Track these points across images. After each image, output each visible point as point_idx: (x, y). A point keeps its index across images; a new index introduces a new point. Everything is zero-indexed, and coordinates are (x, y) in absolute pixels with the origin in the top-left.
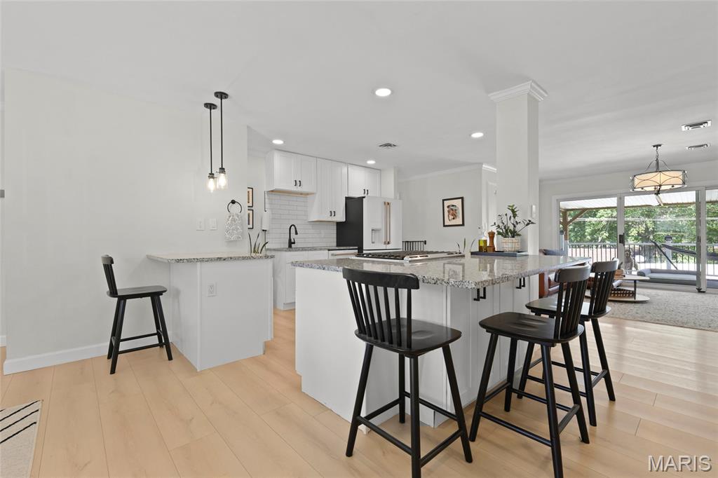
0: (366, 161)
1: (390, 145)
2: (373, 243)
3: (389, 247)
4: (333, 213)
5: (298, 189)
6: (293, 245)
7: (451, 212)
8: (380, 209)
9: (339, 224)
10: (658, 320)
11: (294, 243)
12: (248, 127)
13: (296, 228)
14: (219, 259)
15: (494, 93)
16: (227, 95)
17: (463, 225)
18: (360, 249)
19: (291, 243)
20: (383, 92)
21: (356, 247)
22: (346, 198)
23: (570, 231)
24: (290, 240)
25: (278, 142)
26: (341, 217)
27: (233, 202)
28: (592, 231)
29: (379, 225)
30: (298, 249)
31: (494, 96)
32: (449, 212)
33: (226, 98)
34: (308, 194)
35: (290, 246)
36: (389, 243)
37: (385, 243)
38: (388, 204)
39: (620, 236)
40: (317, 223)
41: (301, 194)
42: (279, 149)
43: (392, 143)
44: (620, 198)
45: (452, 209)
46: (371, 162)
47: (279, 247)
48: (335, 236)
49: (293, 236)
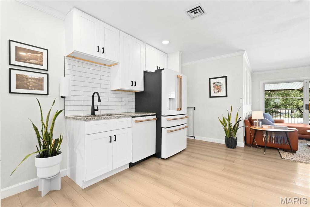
0: (162, 41)
3: (180, 112)
4: (134, 84)
6: (96, 113)
7: (216, 87)
9: (137, 94)
11: (97, 110)
13: (99, 96)
17: (226, 96)
19: (94, 110)
21: (155, 114)
22: (144, 72)
24: (93, 107)
26: (140, 88)
30: (101, 117)
32: (214, 87)
35: (93, 113)
36: (180, 109)
37: (178, 110)
38: (180, 76)
40: (120, 92)
41: (105, 65)
45: (217, 85)
46: (166, 42)
47: (81, 114)
48: (134, 103)
49: (96, 103)
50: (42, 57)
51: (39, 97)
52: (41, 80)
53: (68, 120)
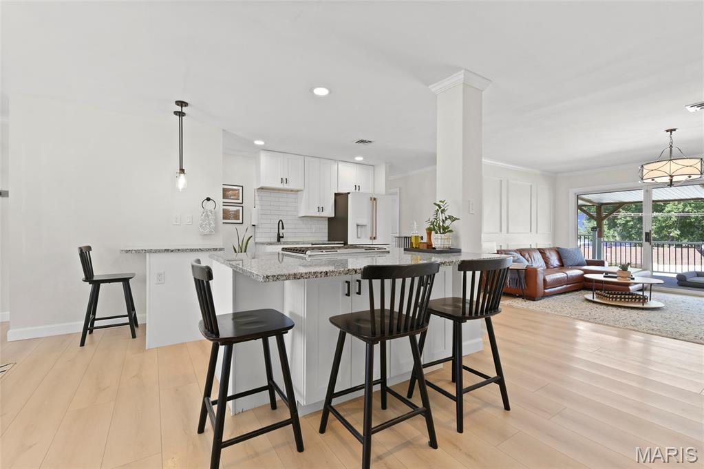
0: (354, 157)
1: (365, 142)
2: (358, 238)
3: (375, 242)
4: (321, 209)
5: (285, 186)
6: (281, 239)
8: (367, 204)
9: (330, 219)
10: (653, 330)
11: (283, 237)
12: (223, 130)
13: (282, 224)
14: (167, 250)
15: (434, 85)
16: (187, 104)
18: (346, 243)
19: (279, 237)
20: (321, 92)
21: (343, 242)
22: (336, 194)
23: (631, 228)
24: (279, 234)
25: (259, 143)
26: (330, 212)
27: (208, 199)
28: (659, 228)
29: (365, 220)
30: (285, 243)
31: (434, 88)
33: (186, 106)
34: (297, 191)
35: (279, 240)
36: (375, 238)
37: (371, 238)
38: (375, 199)
39: (646, 233)
41: (292, 191)
42: (264, 149)
43: (367, 139)
44: (647, 191)
46: (359, 159)
47: (269, 241)
48: (327, 231)
49: (281, 231)
50: (239, 193)
51: (237, 226)
52: (238, 211)
53: (257, 246)
